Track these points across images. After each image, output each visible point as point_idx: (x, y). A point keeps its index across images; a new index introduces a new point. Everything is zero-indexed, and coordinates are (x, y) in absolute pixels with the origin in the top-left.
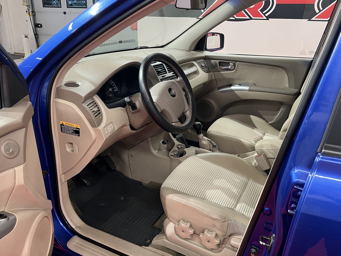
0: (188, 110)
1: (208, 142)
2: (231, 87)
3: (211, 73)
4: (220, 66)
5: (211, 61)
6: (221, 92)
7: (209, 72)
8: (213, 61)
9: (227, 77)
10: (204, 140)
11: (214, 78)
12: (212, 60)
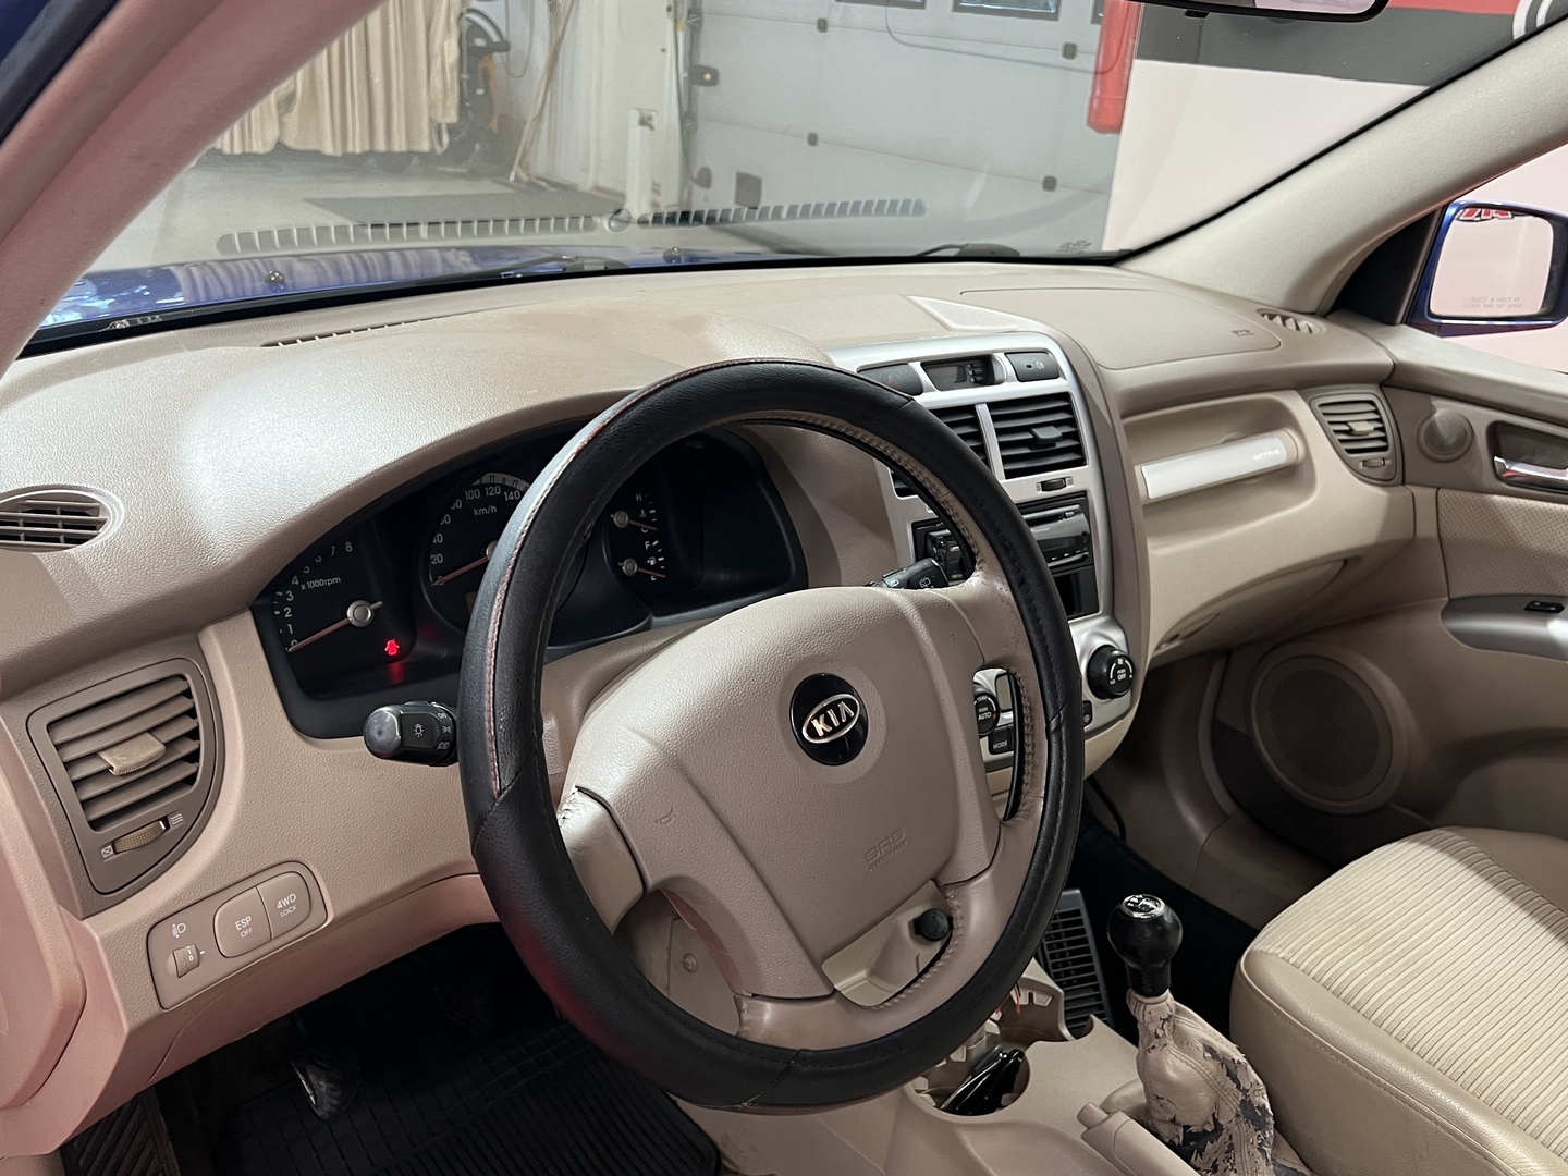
0: (986, 876)
1: (1212, 1066)
2: (1545, 622)
3: (1415, 490)
4: (1495, 450)
5: (1432, 410)
6: (1464, 637)
7: (1399, 477)
8: (1443, 410)
9: (1535, 540)
10: (1182, 1040)
11: (1427, 529)
12: (1437, 402)
